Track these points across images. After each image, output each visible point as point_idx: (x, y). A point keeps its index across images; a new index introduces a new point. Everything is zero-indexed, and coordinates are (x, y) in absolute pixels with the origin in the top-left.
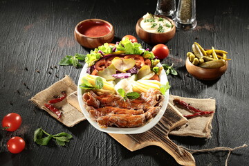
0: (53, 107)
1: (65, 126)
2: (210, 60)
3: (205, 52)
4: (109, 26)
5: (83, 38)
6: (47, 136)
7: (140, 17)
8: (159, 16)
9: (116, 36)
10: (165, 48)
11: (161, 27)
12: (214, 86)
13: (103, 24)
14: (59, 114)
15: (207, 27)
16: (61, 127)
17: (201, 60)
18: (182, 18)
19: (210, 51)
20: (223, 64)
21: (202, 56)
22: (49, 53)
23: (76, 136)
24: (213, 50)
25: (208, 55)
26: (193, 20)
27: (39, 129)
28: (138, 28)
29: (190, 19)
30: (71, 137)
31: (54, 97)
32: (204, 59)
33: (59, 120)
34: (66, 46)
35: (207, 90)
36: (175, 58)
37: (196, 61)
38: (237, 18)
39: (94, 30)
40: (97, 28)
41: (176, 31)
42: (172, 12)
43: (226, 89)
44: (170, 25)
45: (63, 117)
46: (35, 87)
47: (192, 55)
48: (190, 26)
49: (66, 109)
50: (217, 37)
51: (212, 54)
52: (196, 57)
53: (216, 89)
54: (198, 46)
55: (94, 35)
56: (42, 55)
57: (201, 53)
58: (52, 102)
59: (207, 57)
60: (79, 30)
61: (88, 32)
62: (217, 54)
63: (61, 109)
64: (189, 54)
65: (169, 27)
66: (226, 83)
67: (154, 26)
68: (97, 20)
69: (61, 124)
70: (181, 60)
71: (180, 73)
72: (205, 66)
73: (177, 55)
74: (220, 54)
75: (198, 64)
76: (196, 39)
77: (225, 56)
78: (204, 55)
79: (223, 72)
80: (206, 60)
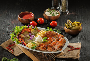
0: (10, 48)
1: (15, 56)
2: (74, 27)
3: (72, 23)
4: (32, 14)
5: (21, 19)
6: (8, 60)
7: (45, 10)
8: (53, 9)
9: (35, 18)
10: (56, 22)
11: (54, 14)
12: (76, 37)
13: (30, 14)
14: (12, 51)
15: (73, 13)
16: (13, 56)
17: (71, 27)
18: (63, 10)
19: (74, 23)
20: (80, 28)
21: (71, 25)
22: (8, 26)
23: (20, 60)
24: (76, 22)
25: (73, 24)
26: (67, 11)
27: (4, 57)
28: (44, 15)
29: (66, 10)
30: (17, 60)
31: (10, 44)
32: (72, 26)
33: (12, 53)
34: (15, 23)
35: (73, 39)
36: (60, 26)
37: (68, 27)
38: (85, 9)
39: (26, 16)
40: (28, 15)
41: (60, 15)
42: (58, 8)
43: (81, 38)
44: (58, 13)
45: (14, 52)
46: (2, 40)
47: (67, 25)
48: (66, 13)
49: (15, 49)
50: (77, 17)
51: (75, 24)
52: (68, 25)
53: (77, 38)
54: (69, 21)
55: (26, 18)
56: (5, 27)
57: (71, 24)
58: (9, 46)
59: (73, 25)
60: (20, 16)
61: (24, 17)
62: (77, 24)
63: (13, 49)
64: (66, 24)
65: (57, 14)
66: (81, 36)
67: (51, 13)
68: (27, 12)
69: (13, 55)
70: (62, 27)
71: (62, 32)
72: (72, 29)
73: (61, 25)
74: (78, 24)
75: (69, 28)
76: (69, 18)
77: (80, 25)
78: (72, 24)
79: (80, 31)
80: (72, 27)
